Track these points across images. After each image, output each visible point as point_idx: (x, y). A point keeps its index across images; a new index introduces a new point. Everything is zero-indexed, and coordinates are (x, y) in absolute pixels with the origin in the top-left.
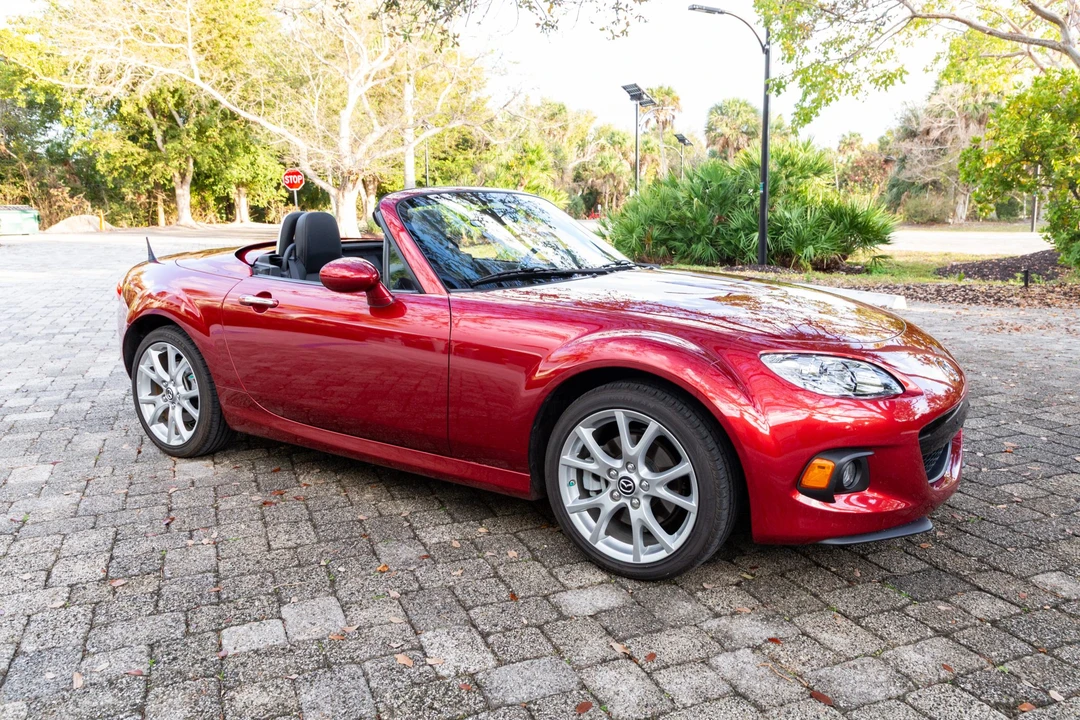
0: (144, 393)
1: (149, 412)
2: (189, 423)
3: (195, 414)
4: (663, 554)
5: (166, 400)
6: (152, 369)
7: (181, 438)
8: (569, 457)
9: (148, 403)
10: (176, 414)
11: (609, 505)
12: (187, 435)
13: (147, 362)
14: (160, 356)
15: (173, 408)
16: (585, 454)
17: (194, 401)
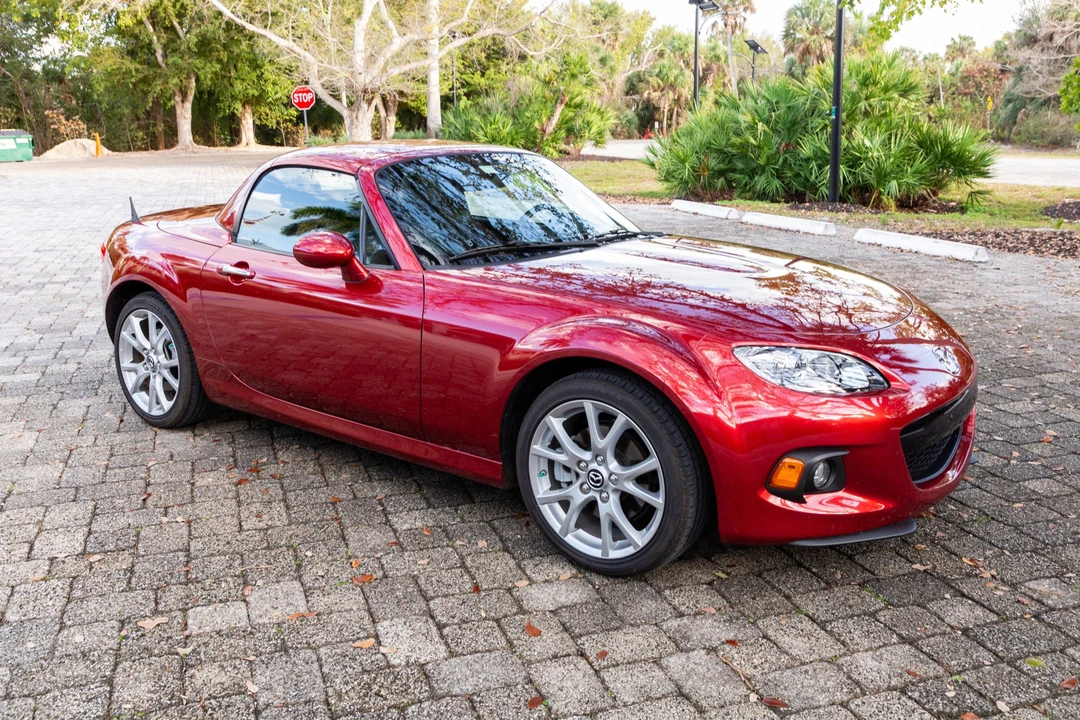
0: (126, 361)
1: (131, 380)
2: (169, 393)
3: (175, 384)
4: (630, 551)
5: (147, 369)
6: (134, 335)
7: (162, 408)
8: (538, 448)
9: (130, 370)
10: (157, 384)
11: (579, 498)
12: (167, 405)
13: (129, 329)
14: (141, 323)
15: (154, 377)
16: (555, 444)
17: (174, 371)
